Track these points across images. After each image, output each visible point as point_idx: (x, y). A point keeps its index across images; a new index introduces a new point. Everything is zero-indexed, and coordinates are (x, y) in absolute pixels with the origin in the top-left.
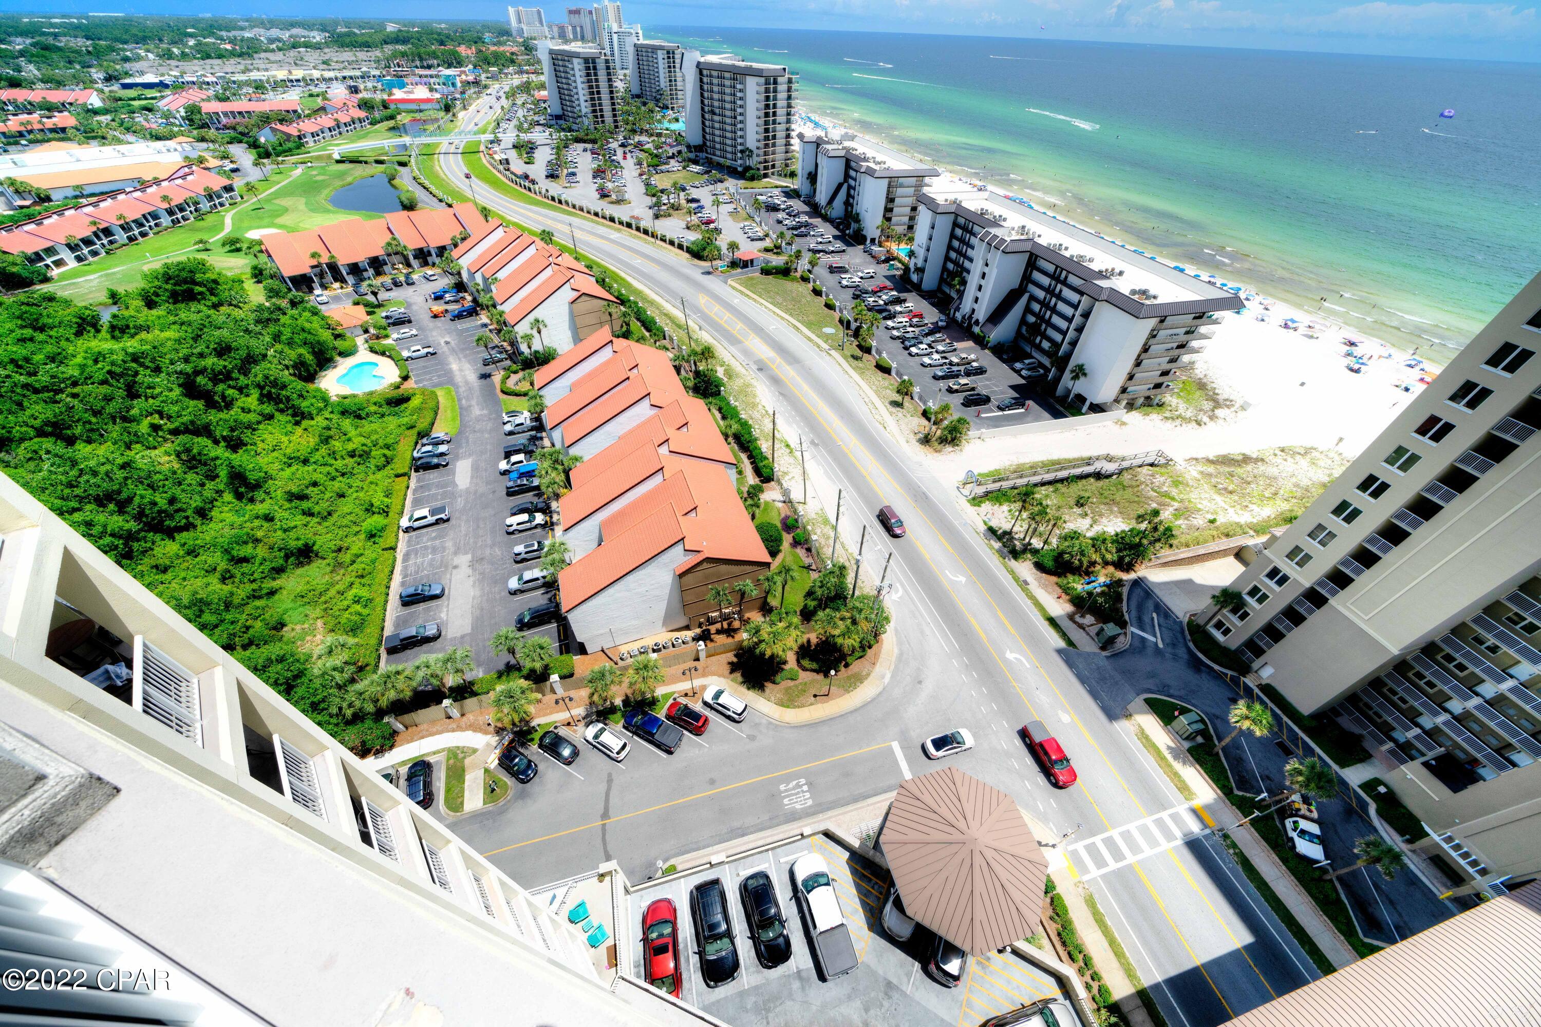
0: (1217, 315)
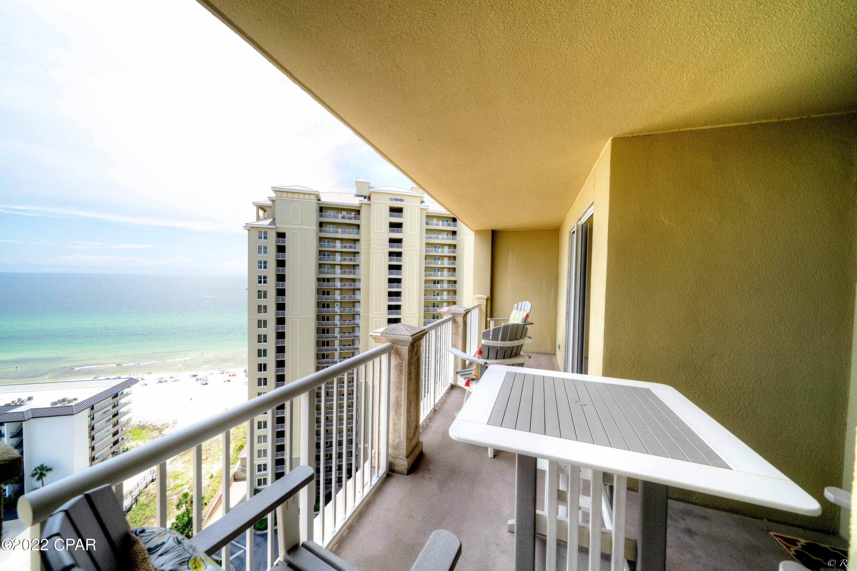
0: (125, 391)
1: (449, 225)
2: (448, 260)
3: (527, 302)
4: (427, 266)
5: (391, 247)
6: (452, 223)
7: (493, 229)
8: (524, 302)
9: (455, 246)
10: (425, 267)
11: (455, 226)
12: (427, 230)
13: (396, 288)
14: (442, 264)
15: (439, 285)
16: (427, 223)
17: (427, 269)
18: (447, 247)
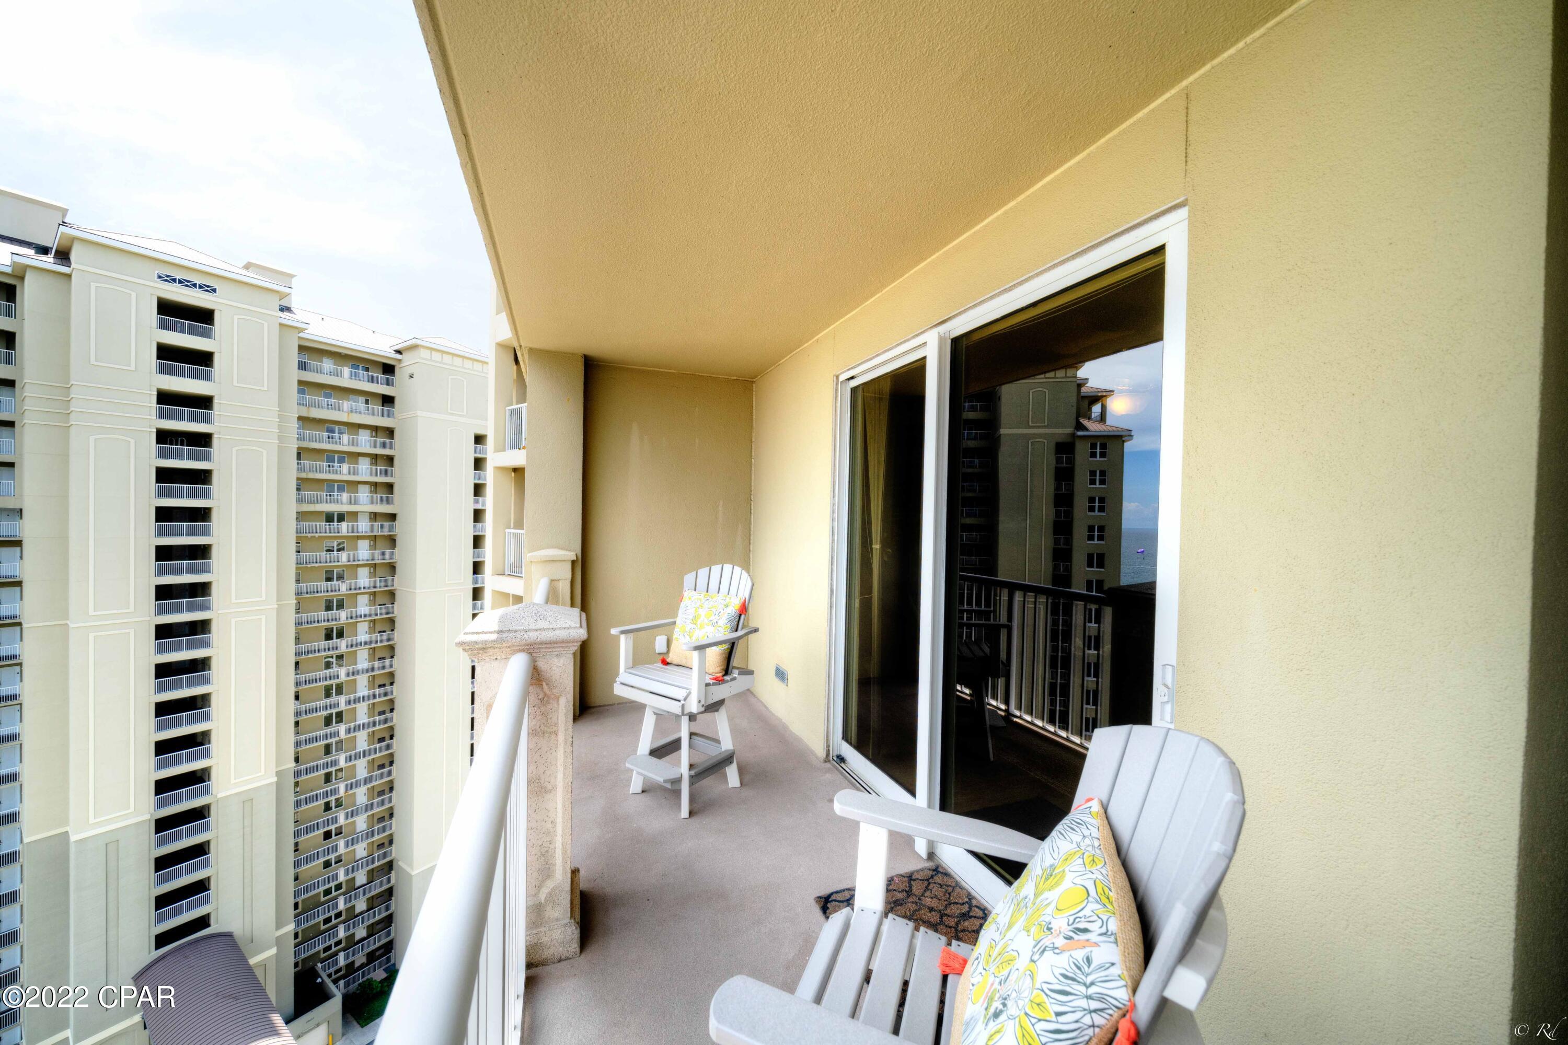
1: (373, 380)
2: (372, 464)
3: (728, 568)
4: (303, 475)
5: (162, 415)
6: (380, 376)
7: (586, 353)
8: (716, 569)
9: (390, 432)
10: (298, 479)
11: (390, 383)
12: (301, 383)
13: (188, 534)
14: (351, 472)
15: (344, 525)
16: (302, 366)
17: (302, 484)
18: (368, 432)
